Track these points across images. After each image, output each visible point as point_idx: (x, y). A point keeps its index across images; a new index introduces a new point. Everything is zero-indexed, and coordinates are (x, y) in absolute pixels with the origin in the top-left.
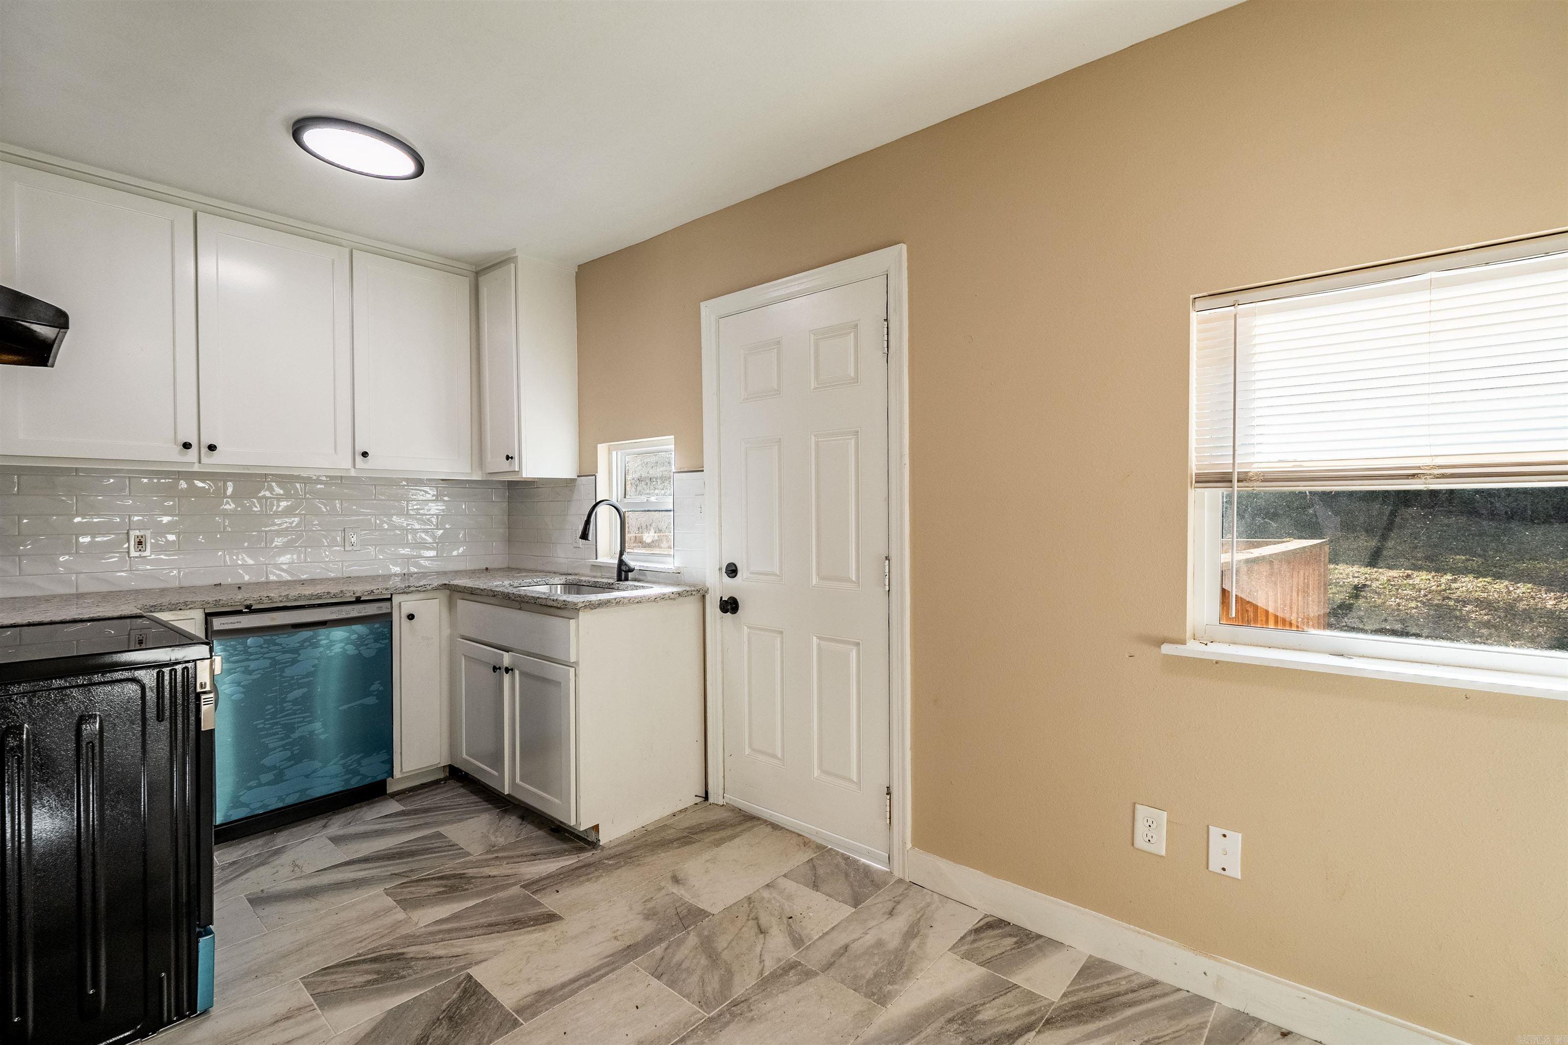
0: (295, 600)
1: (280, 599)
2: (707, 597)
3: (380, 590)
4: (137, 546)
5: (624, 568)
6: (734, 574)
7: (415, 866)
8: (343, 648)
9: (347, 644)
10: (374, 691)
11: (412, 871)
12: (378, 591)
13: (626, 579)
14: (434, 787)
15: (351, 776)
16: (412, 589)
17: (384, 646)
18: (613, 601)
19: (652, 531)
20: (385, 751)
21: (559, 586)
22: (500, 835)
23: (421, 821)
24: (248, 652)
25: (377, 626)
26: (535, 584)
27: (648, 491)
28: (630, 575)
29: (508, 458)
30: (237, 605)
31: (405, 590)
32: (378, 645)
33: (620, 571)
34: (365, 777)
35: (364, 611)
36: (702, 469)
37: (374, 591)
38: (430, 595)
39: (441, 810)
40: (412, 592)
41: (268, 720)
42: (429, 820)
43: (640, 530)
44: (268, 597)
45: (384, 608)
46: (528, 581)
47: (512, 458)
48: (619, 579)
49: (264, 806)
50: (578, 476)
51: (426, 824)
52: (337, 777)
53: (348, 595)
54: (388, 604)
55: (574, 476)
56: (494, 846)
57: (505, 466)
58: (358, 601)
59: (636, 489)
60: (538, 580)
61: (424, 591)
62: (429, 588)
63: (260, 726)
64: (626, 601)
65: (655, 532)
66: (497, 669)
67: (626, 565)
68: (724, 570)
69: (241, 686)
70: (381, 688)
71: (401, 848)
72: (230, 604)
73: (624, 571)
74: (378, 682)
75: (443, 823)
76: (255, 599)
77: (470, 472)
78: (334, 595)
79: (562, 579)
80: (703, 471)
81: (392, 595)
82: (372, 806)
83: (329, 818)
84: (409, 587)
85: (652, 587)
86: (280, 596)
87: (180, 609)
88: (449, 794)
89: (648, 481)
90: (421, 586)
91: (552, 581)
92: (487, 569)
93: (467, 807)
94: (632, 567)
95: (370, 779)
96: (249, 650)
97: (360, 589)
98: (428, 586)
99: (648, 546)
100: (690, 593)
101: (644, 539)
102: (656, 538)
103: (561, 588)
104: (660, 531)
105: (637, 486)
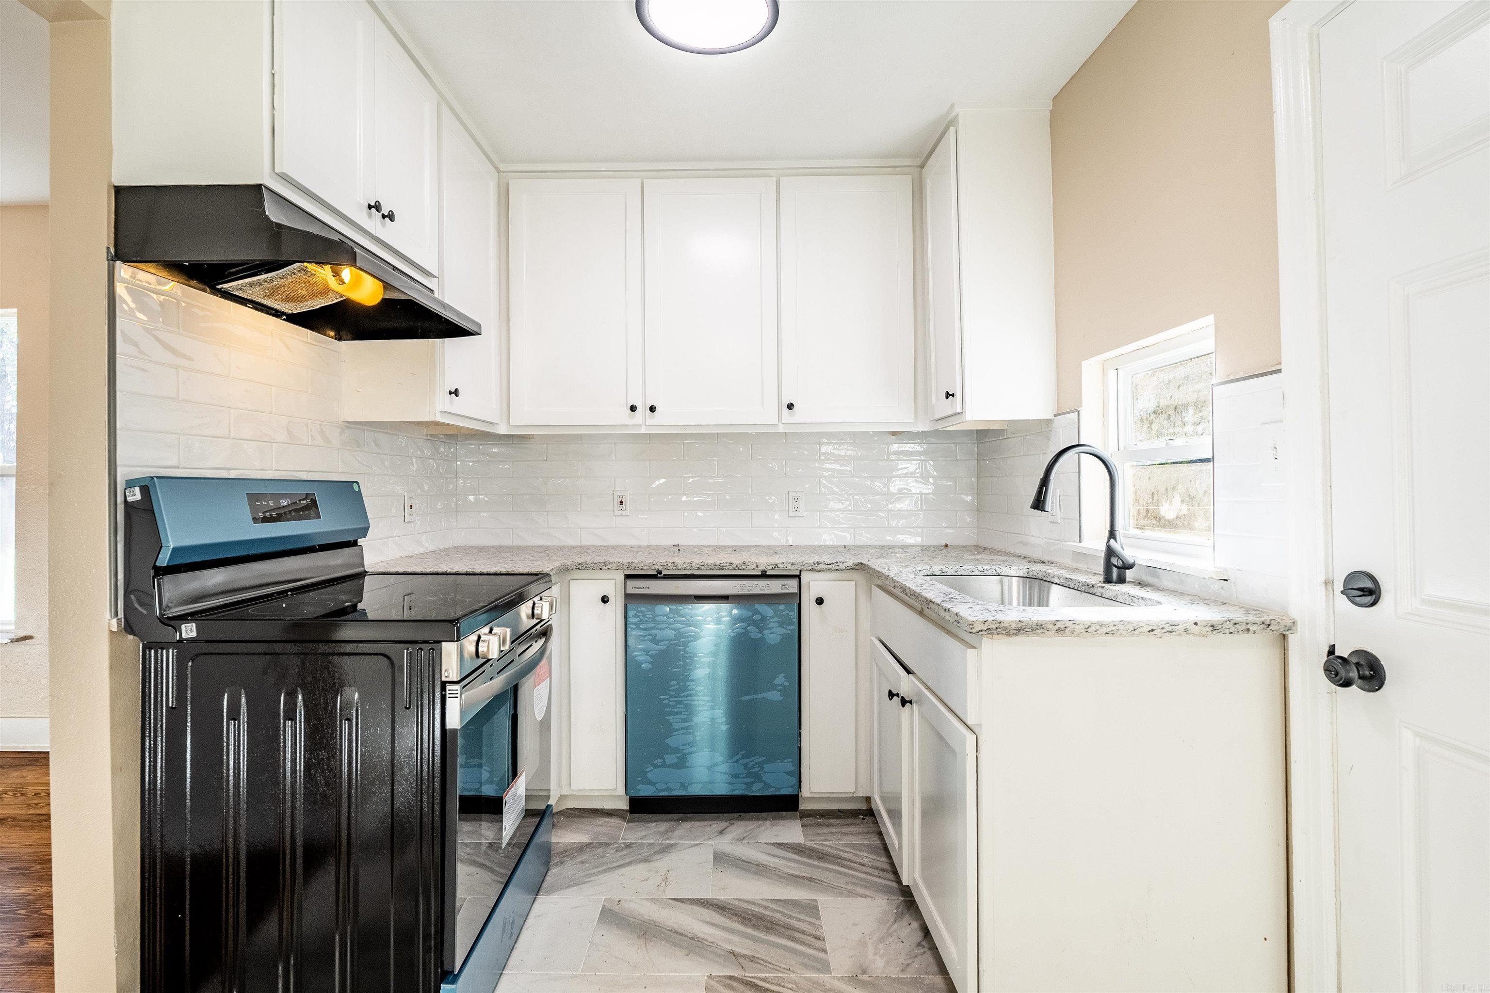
0: (699, 569)
1: (685, 566)
2: (1292, 639)
3: (785, 565)
4: (619, 505)
5: (1114, 561)
6: (1368, 599)
7: (761, 952)
8: (745, 628)
9: (749, 625)
10: (779, 685)
11: (753, 959)
12: (783, 565)
13: (1122, 580)
14: (849, 821)
15: (752, 780)
16: (822, 566)
17: (789, 632)
18: (1051, 626)
19: (1177, 499)
20: (791, 760)
21: (1015, 579)
22: (882, 951)
23: (807, 872)
24: (656, 621)
25: (782, 607)
26: (979, 573)
27: (1171, 430)
28: (1129, 573)
29: (948, 395)
30: (646, 569)
31: (814, 567)
32: (783, 631)
33: (1108, 566)
34: (767, 785)
35: (767, 588)
36: (1277, 368)
37: (779, 565)
38: (845, 575)
39: (839, 864)
40: (822, 570)
41: (672, 696)
42: (816, 874)
43: (1156, 497)
44: (673, 563)
45: (791, 586)
46: (969, 567)
47: (953, 395)
48: (1108, 580)
49: (668, 789)
50: (1055, 416)
51: (811, 879)
52: (738, 777)
53: (751, 567)
54: (795, 582)
55: (1050, 416)
56: (864, 972)
57: (945, 407)
58: (764, 575)
59: (1150, 427)
60: (985, 568)
61: (837, 570)
62: (842, 566)
63: (666, 702)
64: (1079, 629)
65: (1183, 501)
66: (895, 695)
67: (1119, 557)
68: (1339, 586)
69: (650, 655)
70: (787, 684)
71: (766, 908)
72: (640, 567)
73: (1115, 566)
74: (783, 675)
75: (830, 889)
76: (662, 564)
77: (913, 420)
78: (737, 567)
79: (1022, 569)
80: (1279, 371)
81: (800, 571)
82: (778, 821)
83: (732, 822)
84: (818, 563)
85: (1159, 603)
86: (684, 563)
87: (601, 569)
88: (857, 840)
89: (1172, 412)
90: (833, 564)
91: (1006, 571)
92: (946, 546)
93: (868, 873)
94: (1131, 561)
95: (773, 789)
96: (657, 618)
97: (764, 562)
98: (840, 564)
99: (1170, 525)
100: (1244, 627)
101: (1163, 513)
102: (1184, 511)
103: (1018, 581)
104: (1192, 498)
105: (1151, 424)
